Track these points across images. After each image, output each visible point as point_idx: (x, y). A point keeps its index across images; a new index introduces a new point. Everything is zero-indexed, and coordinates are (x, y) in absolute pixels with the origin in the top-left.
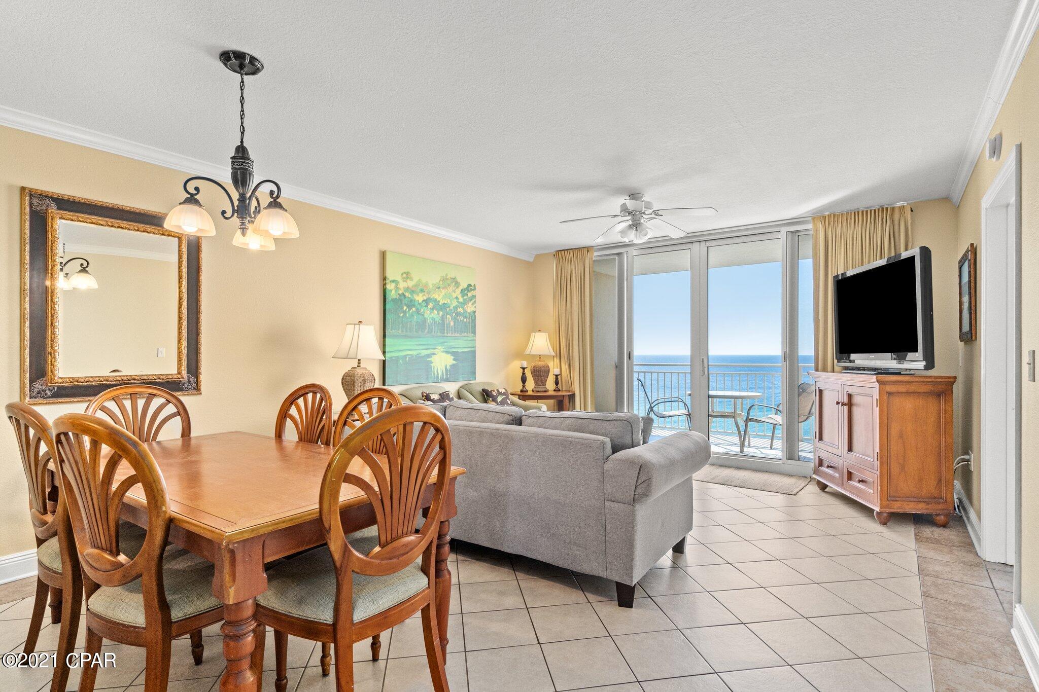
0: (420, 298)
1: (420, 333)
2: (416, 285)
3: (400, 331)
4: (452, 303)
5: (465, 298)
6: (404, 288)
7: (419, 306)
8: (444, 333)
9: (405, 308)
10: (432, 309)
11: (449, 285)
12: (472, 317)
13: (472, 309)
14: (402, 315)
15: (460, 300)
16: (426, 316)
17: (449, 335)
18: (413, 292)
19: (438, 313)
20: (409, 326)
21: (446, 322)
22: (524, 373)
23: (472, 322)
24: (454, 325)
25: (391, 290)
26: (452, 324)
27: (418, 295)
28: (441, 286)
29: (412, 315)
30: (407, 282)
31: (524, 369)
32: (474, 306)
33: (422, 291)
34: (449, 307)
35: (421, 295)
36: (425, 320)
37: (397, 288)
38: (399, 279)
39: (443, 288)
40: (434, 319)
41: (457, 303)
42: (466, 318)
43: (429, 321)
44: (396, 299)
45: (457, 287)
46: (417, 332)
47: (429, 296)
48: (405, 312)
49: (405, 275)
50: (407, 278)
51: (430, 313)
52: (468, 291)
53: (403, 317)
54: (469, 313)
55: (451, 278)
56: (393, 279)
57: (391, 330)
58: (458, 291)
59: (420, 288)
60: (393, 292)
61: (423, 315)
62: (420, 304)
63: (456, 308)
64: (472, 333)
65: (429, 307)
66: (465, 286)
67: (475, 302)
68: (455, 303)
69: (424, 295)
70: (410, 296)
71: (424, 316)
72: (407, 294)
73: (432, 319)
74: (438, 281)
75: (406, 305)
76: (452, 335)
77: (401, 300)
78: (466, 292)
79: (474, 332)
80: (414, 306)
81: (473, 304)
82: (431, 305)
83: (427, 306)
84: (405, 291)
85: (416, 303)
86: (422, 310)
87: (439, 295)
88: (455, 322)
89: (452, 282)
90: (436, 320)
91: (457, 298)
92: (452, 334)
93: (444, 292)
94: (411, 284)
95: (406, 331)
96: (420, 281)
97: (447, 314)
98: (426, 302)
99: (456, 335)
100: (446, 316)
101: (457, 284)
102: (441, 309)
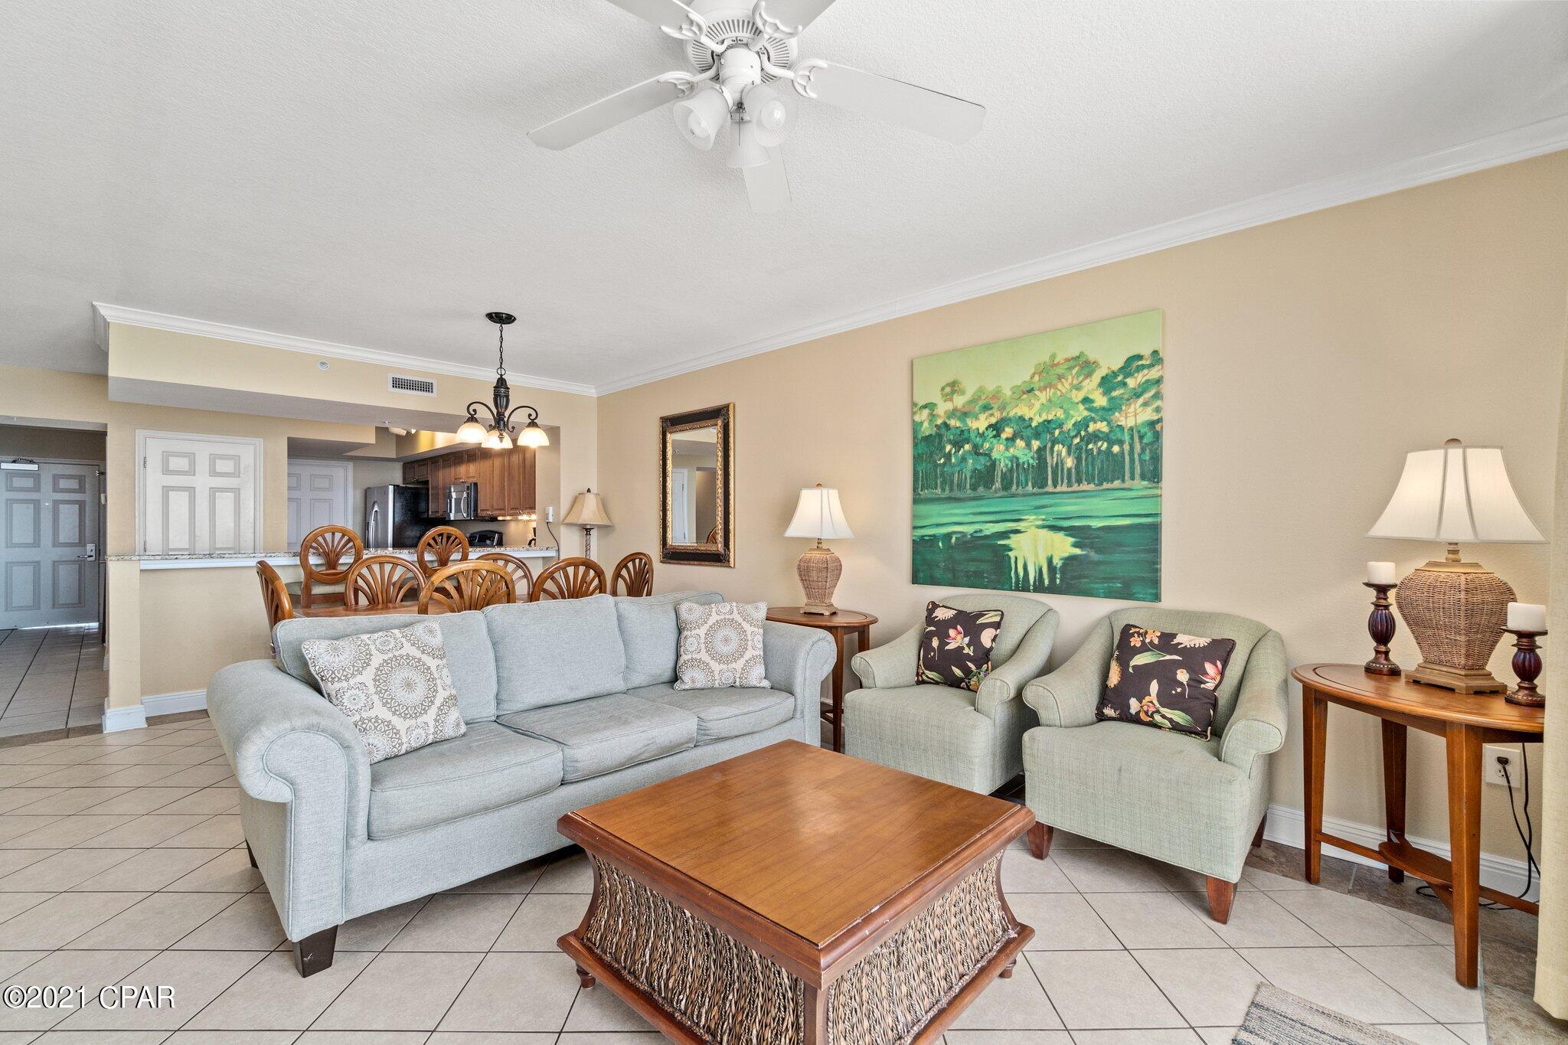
0: (981, 423)
1: (981, 489)
2: (974, 401)
3: (939, 491)
4: (1068, 416)
5: (1115, 394)
6: (946, 412)
7: (978, 439)
8: (1044, 485)
9: (948, 448)
10: (1011, 440)
11: (1060, 378)
12: (1141, 438)
13: (1148, 415)
14: (942, 461)
15: (1095, 405)
16: (995, 455)
17: (1059, 489)
18: (964, 415)
19: (1028, 445)
20: (956, 481)
21: (1051, 461)
22: (1380, 606)
23: (1143, 450)
24: (1078, 466)
25: (922, 423)
26: (1070, 463)
27: (977, 418)
28: (1036, 386)
29: (964, 459)
30: (951, 400)
31: (1382, 590)
32: (1149, 409)
33: (986, 408)
34: (1060, 426)
35: (982, 417)
36: (993, 464)
37: (933, 416)
38: (936, 397)
39: (1041, 390)
40: (1017, 459)
41: (1086, 413)
42: (1121, 443)
43: (1003, 465)
44: (931, 435)
45: (1089, 375)
46: (974, 488)
47: (1004, 414)
48: (948, 456)
49: (948, 390)
50: (953, 392)
51: (1007, 449)
52: (1129, 375)
53: (944, 464)
54: (1131, 429)
55: (1067, 360)
56: (924, 403)
57: (922, 491)
58: (1091, 387)
59: (981, 403)
60: (926, 425)
61: (989, 455)
62: (982, 435)
63: (1084, 424)
64: (1143, 477)
65: (1004, 436)
66: (1117, 364)
67: (1158, 396)
68: (1081, 413)
69: (992, 415)
70: (958, 424)
71: (990, 457)
72: (952, 423)
73: (1012, 461)
74: (1027, 378)
75: (950, 442)
76: (1070, 489)
77: (940, 436)
78: (1120, 378)
79: (1154, 475)
80: (967, 441)
81: (1145, 404)
82: (1008, 432)
83: (998, 435)
84: (949, 418)
85: (973, 435)
86: (987, 445)
87: (1031, 406)
88: (1079, 459)
89: (1070, 369)
90: (1021, 461)
91: (1086, 400)
92: (1070, 485)
93: (1043, 397)
94: (959, 401)
95: (951, 490)
96: (981, 389)
97: (1054, 442)
98: (997, 428)
99: (1084, 486)
100: (1052, 449)
101: (1087, 367)
102: (1037, 435)
